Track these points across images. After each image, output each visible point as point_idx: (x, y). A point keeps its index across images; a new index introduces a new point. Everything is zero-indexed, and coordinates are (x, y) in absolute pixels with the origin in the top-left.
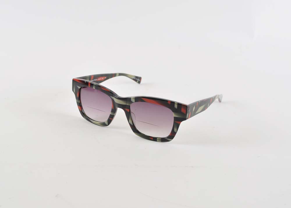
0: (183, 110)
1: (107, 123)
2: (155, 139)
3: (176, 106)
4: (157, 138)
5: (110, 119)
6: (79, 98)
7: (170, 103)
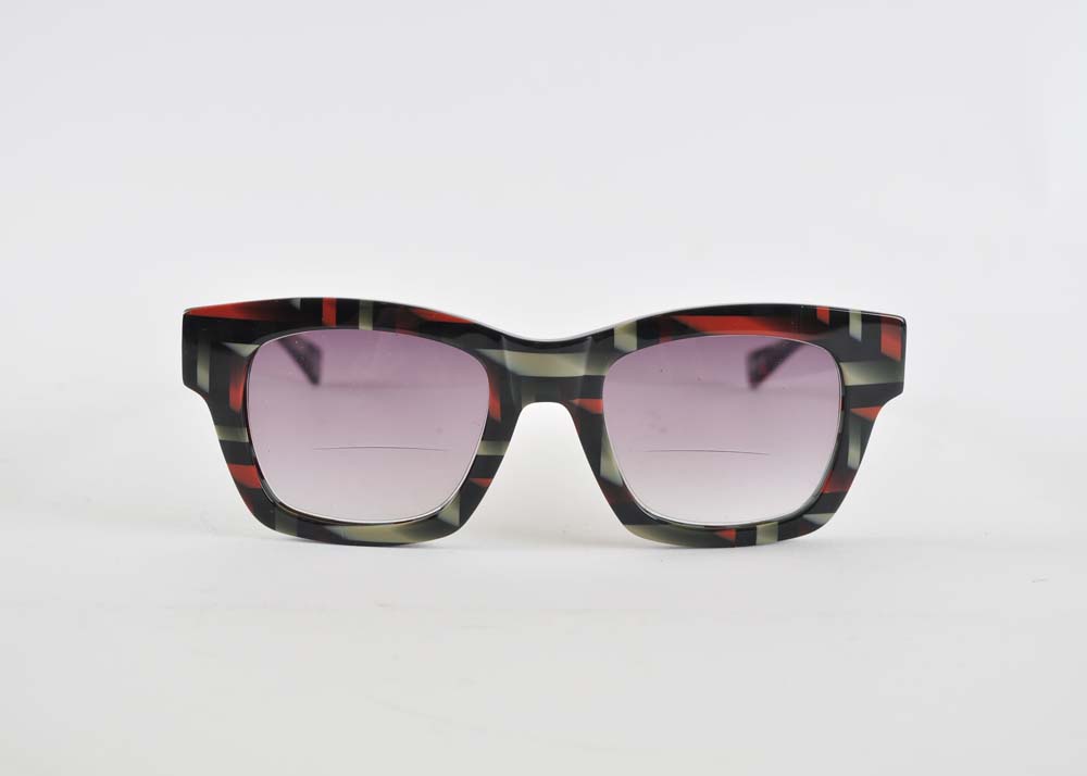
0: (887, 344)
1: (453, 515)
2: (744, 536)
3: (856, 329)
4: (758, 527)
5: (477, 481)
6: (231, 418)
7: (826, 319)
